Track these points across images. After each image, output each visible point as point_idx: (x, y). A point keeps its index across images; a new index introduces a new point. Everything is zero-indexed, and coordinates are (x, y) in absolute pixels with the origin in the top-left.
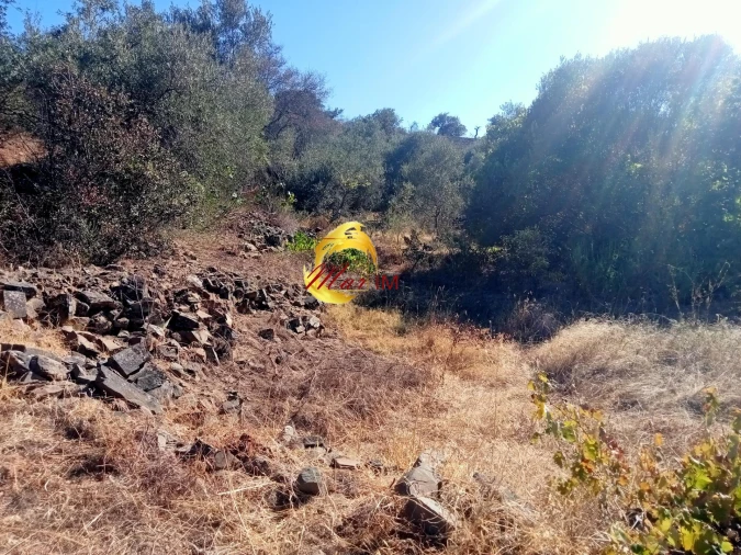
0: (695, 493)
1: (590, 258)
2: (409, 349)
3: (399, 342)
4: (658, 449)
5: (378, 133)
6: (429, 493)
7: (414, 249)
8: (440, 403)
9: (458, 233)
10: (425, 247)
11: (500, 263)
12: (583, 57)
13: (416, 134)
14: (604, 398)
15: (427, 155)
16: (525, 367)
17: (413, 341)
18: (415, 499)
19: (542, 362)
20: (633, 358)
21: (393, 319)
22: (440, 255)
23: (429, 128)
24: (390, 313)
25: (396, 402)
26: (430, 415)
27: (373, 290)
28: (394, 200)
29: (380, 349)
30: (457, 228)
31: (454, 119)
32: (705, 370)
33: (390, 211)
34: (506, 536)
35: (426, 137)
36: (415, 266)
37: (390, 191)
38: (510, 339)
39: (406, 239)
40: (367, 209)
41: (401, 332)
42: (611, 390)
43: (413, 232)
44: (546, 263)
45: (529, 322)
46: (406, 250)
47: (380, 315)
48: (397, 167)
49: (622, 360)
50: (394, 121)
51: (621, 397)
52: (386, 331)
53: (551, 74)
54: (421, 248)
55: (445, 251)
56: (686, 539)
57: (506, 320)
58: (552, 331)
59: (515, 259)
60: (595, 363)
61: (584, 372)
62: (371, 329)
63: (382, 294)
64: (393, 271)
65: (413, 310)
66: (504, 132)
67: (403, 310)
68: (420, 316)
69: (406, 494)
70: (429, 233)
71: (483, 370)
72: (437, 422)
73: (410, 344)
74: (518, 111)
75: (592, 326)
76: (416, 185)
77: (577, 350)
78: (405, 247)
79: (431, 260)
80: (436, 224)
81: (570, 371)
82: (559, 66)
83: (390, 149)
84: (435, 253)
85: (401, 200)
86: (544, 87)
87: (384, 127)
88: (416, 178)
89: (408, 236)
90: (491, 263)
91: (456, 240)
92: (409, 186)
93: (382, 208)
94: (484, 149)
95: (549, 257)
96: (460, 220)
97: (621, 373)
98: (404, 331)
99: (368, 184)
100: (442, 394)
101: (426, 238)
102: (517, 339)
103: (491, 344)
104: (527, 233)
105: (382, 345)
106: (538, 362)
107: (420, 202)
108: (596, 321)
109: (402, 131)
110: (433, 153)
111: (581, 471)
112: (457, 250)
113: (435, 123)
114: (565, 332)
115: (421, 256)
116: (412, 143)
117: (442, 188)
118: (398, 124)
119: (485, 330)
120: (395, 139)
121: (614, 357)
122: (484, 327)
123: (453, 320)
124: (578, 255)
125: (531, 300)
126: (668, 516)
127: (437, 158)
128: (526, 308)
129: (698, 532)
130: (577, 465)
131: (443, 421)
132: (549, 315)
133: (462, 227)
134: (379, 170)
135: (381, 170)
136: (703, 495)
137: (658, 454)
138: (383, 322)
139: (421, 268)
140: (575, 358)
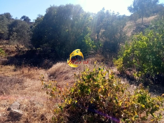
0: (72, 93)
1: (59, 50)
2: (17, 74)
3: (14, 73)
4: (68, 86)
5: (5, 19)
6: (17, 108)
7: (18, 49)
8: (25, 86)
9: (30, 45)
10: (21, 49)
11: (40, 52)
12: (55, 6)
13: (17, 20)
14: (62, 78)
15: (20, 26)
16: (46, 74)
17: (18, 72)
18: (12, 111)
19: (50, 72)
20: (67, 69)
21: (13, 67)
22: (26, 51)
23: (21, 19)
24: (11, 66)
25: (13, 88)
26: (23, 89)
27: (6, 60)
28: (11, 37)
29: (9, 76)
30: (30, 44)
31: (27, 17)
32: (80, 70)
33: (10, 39)
34: (35, 113)
35: (20, 21)
36: (19, 53)
37: (10, 34)
38: (43, 69)
39: (15, 47)
40: (3, 39)
41: (15, 70)
42: (63, 76)
43: (17, 45)
44: (50, 51)
45: (47, 64)
46: (16, 50)
47: (9, 67)
48: (12, 28)
49: (65, 70)
50: (10, 16)
51: (65, 77)
52: (10, 71)
53: (48, 9)
54: (20, 49)
55: (27, 49)
56: (69, 102)
57: (42, 65)
58: (52, 66)
59: (44, 50)
60: (60, 71)
61: (58, 73)
62: (6, 71)
63: (9, 61)
64: (13, 55)
65: (18, 65)
66: (39, 21)
67: (15, 65)
68: (20, 66)
69: (10, 110)
70: (22, 45)
71: (36, 77)
72: (24, 91)
73: (17, 73)
74: (42, 16)
75: (59, 63)
76: (17, 33)
77: (56, 69)
78: (16, 49)
79: (23, 52)
80: (24, 43)
81: (55, 74)
82: (50, 7)
83: (9, 23)
84: (24, 50)
85: (13, 37)
86: (47, 11)
87: (7, 17)
88: (17, 31)
89: (16, 46)
90: (38, 52)
91: (29, 47)
92: (15, 33)
93: (8, 39)
94: (34, 25)
95: (51, 50)
96: (30, 42)
97: (65, 72)
98: (16, 70)
99: (3, 32)
100: (26, 84)
101: (21, 46)
102: (44, 68)
103: (38, 70)
104: (46, 44)
105: (9, 74)
106: (49, 73)
107: (19, 37)
108: (60, 62)
109: (13, 19)
110: (22, 25)
111: (52, 94)
112: (30, 49)
113: (22, 18)
114: (54, 65)
115: (20, 51)
116: (16, 23)
117: (25, 34)
118: (11, 17)
119: (36, 67)
120: (11, 21)
121: (64, 69)
122: (36, 66)
123: (29, 66)
124: (57, 49)
125: (47, 59)
126: (66, 99)
127: (23, 26)
128: (46, 61)
129: (71, 100)
130: (51, 93)
131: (26, 90)
132: (51, 62)
133: (31, 44)
134: (6, 29)
135: (7, 29)
136: (73, 93)
137: (68, 87)
138: (10, 69)
139: (20, 54)
140: (56, 71)
